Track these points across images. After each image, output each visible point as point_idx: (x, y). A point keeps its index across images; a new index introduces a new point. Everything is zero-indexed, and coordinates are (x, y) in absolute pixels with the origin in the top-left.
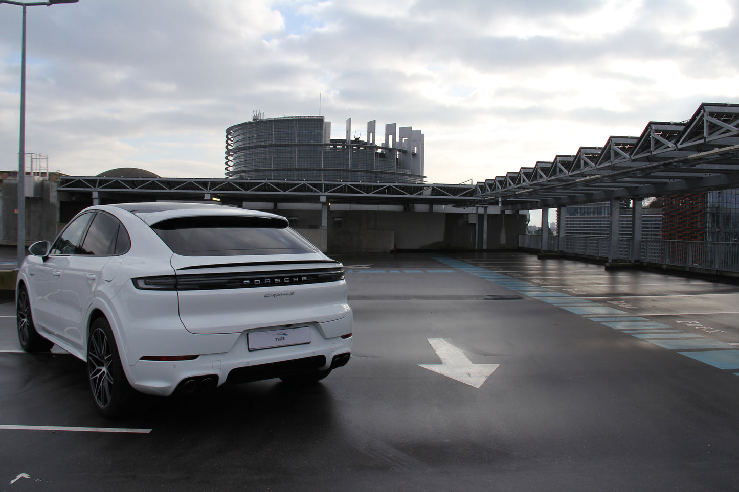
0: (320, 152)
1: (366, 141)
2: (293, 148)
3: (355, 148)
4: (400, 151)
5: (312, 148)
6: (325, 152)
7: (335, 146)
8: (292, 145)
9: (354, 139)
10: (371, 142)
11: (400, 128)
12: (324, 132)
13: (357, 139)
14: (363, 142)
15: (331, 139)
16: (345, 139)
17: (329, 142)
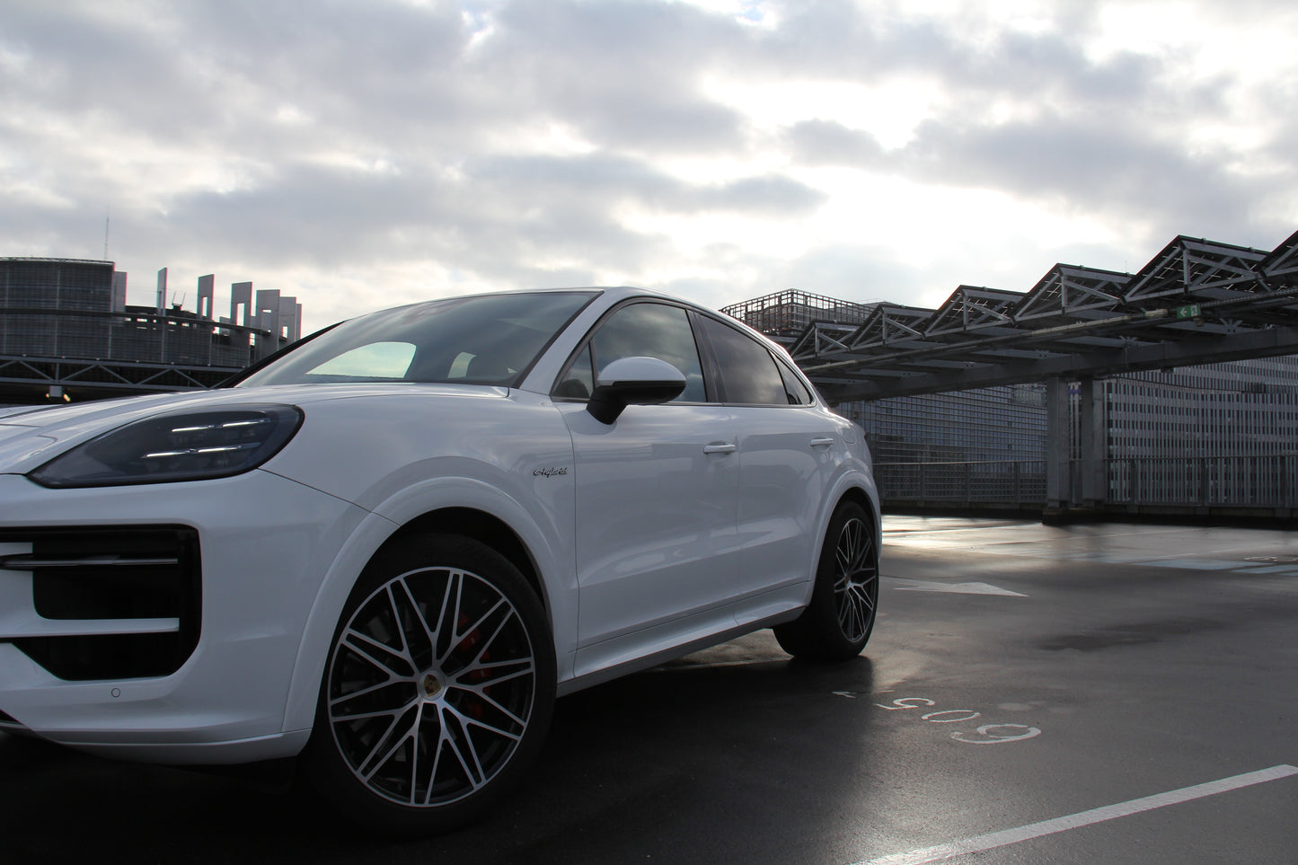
0: (106, 329)
1: (195, 312)
2: (50, 317)
3: (173, 323)
4: (257, 332)
5: (90, 319)
6: (116, 329)
7: (134, 319)
8: (47, 312)
9: (171, 308)
10: (205, 314)
11: (258, 292)
12: (113, 292)
13: (177, 308)
14: (187, 314)
15: (128, 304)
16: (155, 306)
17: (122, 311)
